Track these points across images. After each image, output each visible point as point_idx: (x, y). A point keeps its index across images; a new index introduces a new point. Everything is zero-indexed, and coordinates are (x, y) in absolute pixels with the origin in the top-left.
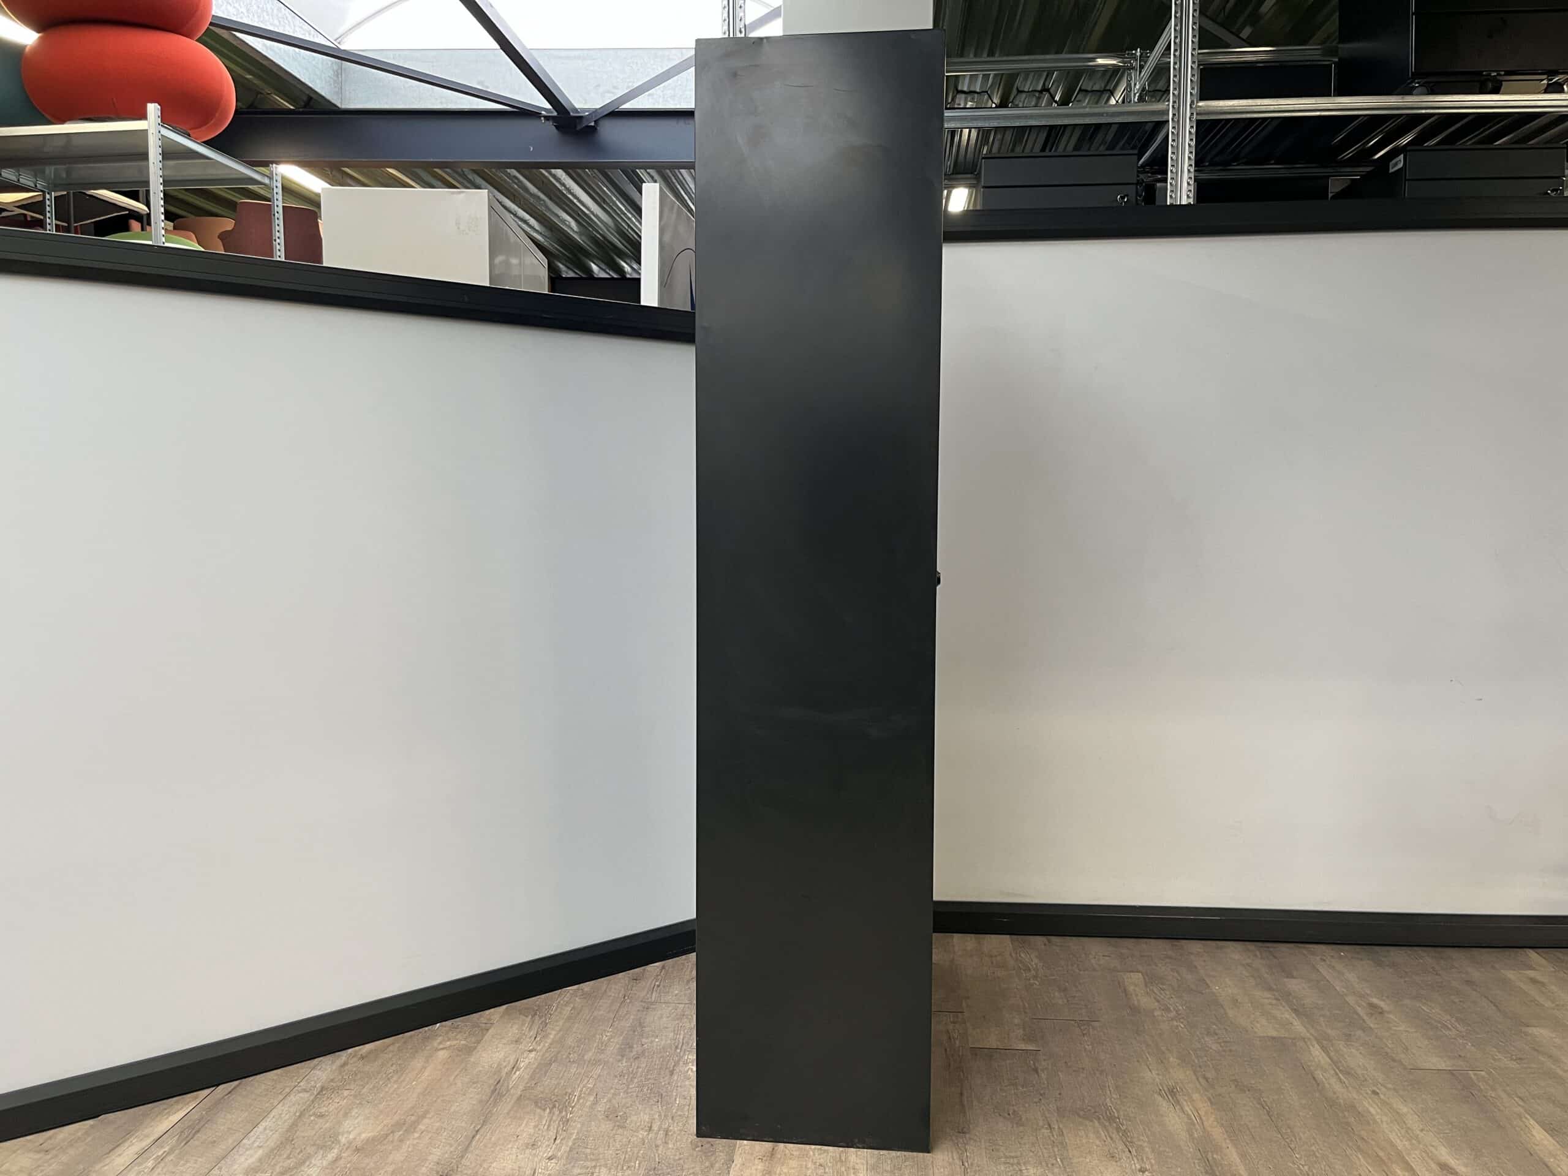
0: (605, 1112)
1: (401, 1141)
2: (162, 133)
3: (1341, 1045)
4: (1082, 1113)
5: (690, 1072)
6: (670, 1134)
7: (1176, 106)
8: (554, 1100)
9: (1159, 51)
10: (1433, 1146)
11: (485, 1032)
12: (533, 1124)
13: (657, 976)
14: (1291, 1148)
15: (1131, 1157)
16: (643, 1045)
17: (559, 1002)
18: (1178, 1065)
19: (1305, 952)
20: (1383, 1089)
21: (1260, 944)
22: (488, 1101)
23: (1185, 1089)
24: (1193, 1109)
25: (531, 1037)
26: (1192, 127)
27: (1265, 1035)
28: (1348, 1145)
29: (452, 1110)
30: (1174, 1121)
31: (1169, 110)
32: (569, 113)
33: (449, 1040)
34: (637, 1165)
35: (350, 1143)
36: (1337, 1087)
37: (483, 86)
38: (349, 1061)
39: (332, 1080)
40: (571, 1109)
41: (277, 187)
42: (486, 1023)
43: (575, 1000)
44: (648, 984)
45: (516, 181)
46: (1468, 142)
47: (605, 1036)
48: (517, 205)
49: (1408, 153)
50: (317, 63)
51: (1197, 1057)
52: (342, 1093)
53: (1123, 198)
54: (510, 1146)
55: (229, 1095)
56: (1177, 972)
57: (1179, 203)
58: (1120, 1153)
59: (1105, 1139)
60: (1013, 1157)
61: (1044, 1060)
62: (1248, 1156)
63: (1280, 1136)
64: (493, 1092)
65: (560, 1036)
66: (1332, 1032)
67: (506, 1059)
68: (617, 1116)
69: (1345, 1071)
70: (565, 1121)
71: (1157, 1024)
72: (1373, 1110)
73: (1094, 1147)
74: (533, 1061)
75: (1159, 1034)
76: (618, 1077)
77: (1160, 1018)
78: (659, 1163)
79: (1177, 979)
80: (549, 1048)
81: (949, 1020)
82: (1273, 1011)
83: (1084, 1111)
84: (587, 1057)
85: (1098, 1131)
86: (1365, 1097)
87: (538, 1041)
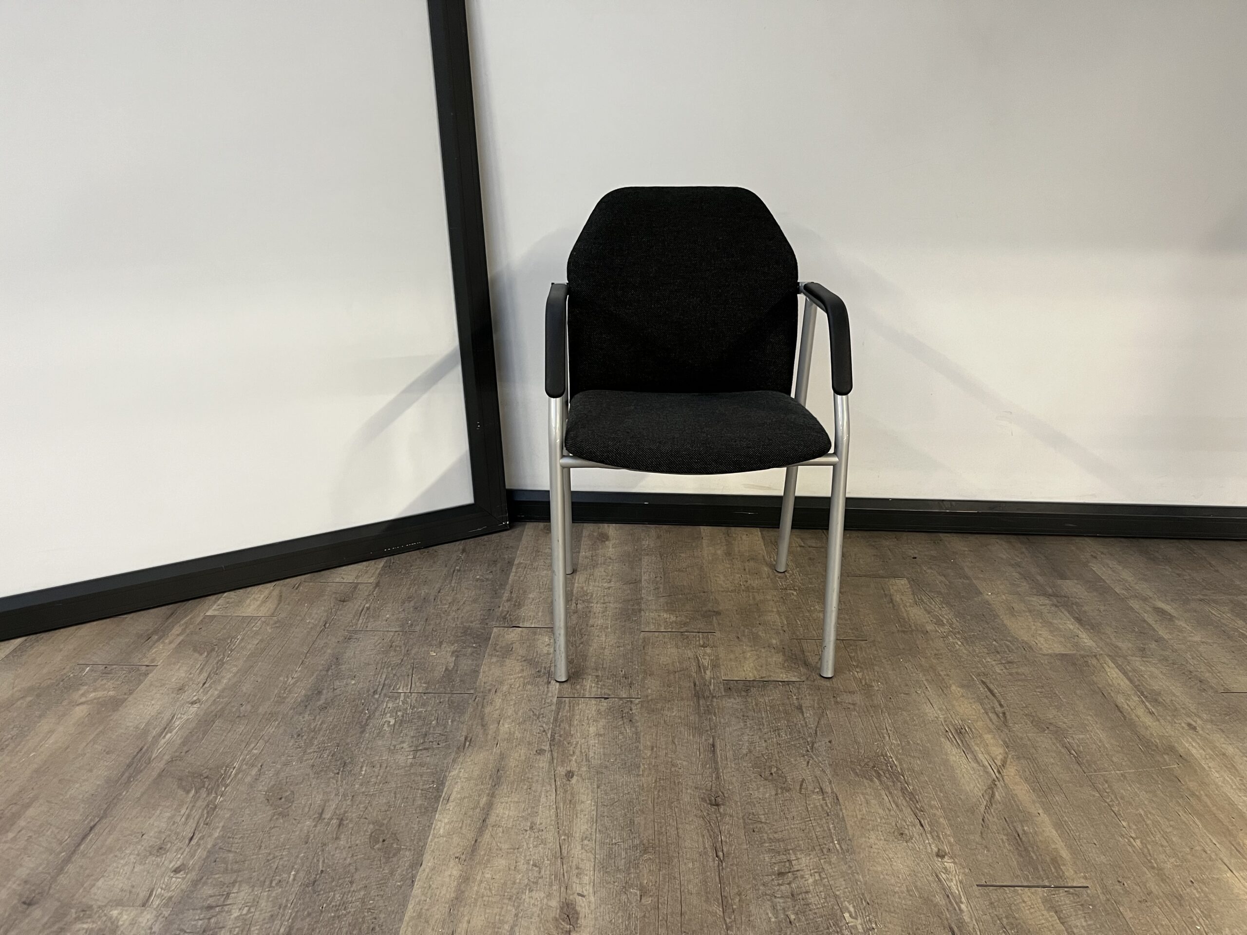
0: (267, 791)
3: (1137, 662)
4: (857, 769)
5: (386, 727)
6: (345, 822)
8: (205, 775)
11: (143, 678)
12: (168, 814)
14: (1114, 812)
15: (924, 834)
16: (334, 689)
18: (963, 696)
20: (1199, 722)
22: (119, 780)
23: (975, 728)
25: (199, 683)
27: (1050, 651)
28: (1180, 805)
29: (69, 793)
33: (95, 690)
34: (292, 877)
36: (1148, 720)
40: (223, 789)
42: (147, 666)
44: (357, 606)
47: (290, 679)
51: (983, 684)
54: (128, 851)
56: (946, 577)
58: (910, 827)
59: (889, 806)
60: (779, 840)
61: (809, 694)
62: (1065, 827)
63: (1098, 795)
64: (129, 766)
65: (235, 679)
66: (1125, 645)
67: (159, 716)
68: (281, 799)
69: (1152, 698)
70: (211, 809)
71: (931, 642)
72: (1196, 752)
73: (879, 820)
74: (193, 716)
75: (935, 655)
76: (295, 736)
77: (933, 633)
78: (322, 871)
79: (945, 585)
80: (219, 697)
81: (697, 643)
82: (1055, 621)
83: (860, 765)
84: (261, 710)
85: (881, 794)
86: (1182, 734)
87: (205, 690)
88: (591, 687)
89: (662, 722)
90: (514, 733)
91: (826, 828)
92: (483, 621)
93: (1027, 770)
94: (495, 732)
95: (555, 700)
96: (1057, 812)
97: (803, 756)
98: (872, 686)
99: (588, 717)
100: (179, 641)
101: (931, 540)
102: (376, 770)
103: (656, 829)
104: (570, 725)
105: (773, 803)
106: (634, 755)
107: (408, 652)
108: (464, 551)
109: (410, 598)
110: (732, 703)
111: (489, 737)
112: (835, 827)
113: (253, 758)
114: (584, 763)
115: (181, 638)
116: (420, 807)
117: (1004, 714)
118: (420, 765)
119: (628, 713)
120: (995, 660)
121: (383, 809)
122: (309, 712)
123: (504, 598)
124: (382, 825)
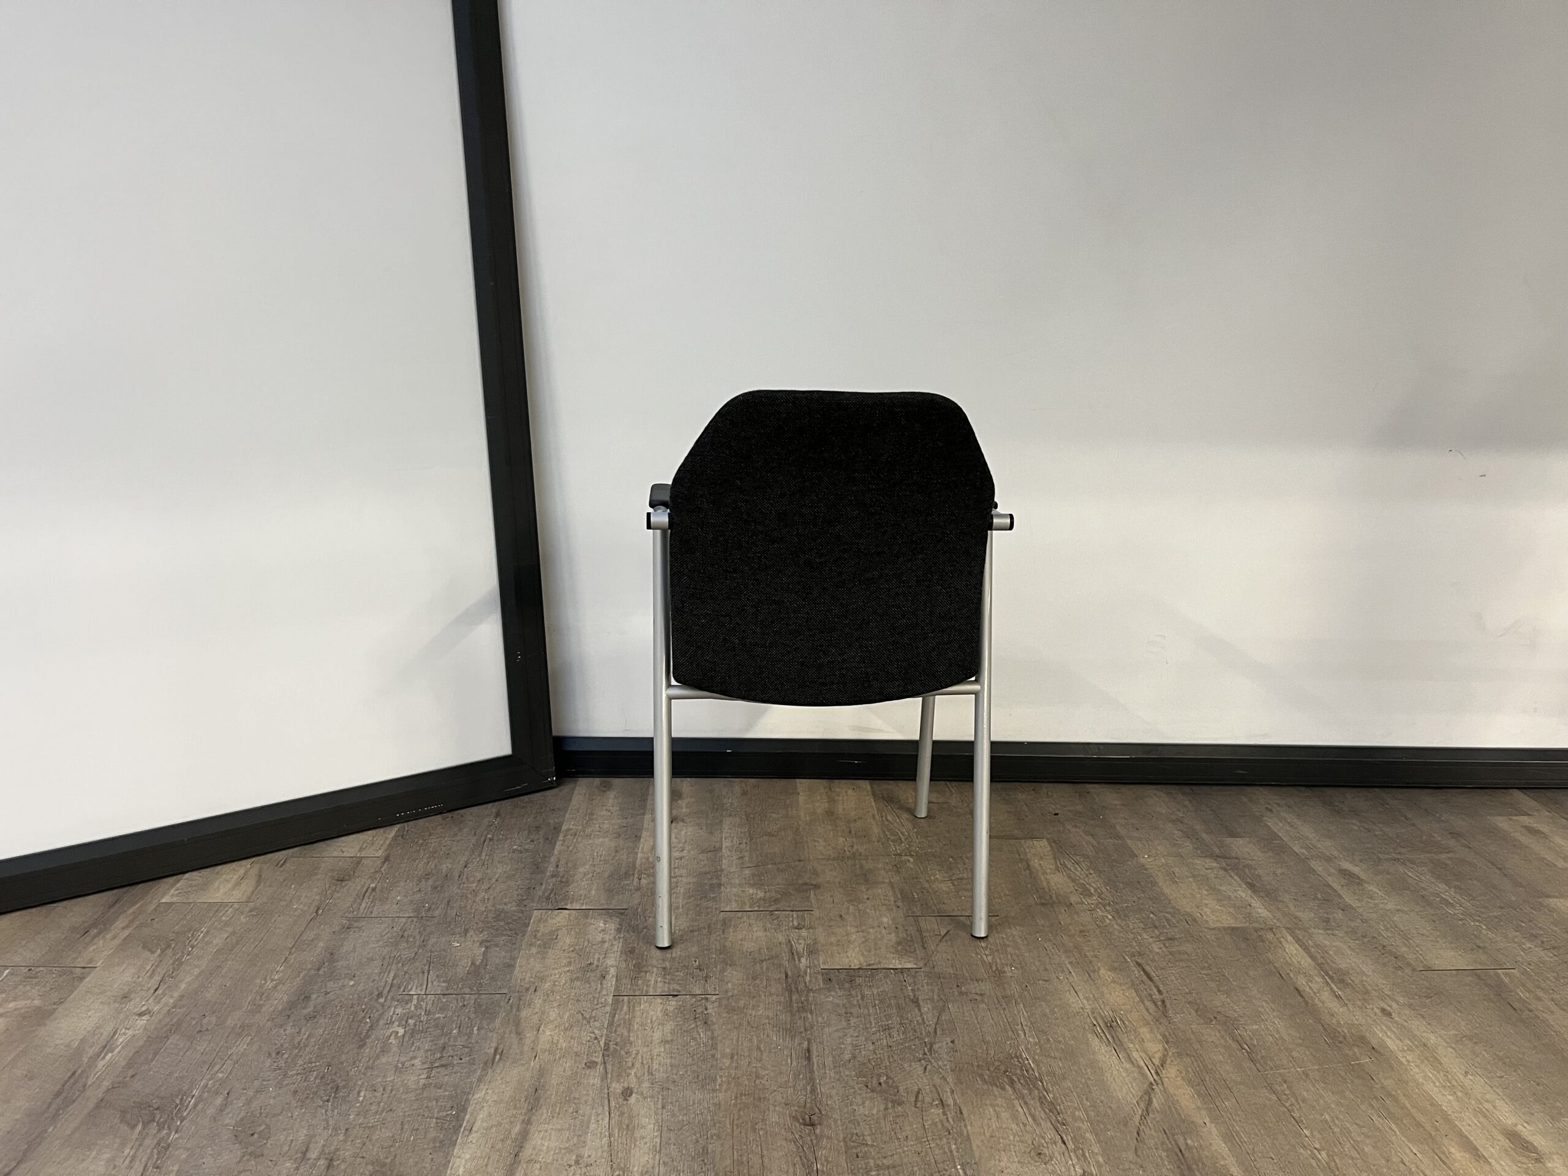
0: (235, 1126)
3: (1320, 936)
4: (986, 1074)
5: (392, 1040)
6: (335, 1163)
8: (155, 1106)
11: (76, 984)
14: (1294, 1119)
15: (1066, 1154)
16: (327, 993)
18: (1114, 982)
20: (1394, 1005)
22: (44, 1113)
23: (1129, 1021)
25: (149, 989)
27: (1218, 925)
28: (1373, 1107)
30: (1120, 1078)
33: (15, 999)
36: (1334, 1005)
40: (178, 1123)
42: (83, 968)
44: (359, 886)
47: (269, 981)
56: (1092, 835)
58: (1050, 1146)
59: (1024, 1119)
61: (927, 984)
62: (1236, 1138)
63: (1276, 1098)
64: (57, 1095)
65: (196, 984)
66: (1305, 915)
67: (98, 1031)
68: (252, 1135)
69: (1338, 978)
70: (163, 1148)
71: (1075, 916)
72: (1392, 1044)
73: (1011, 1138)
74: (141, 1030)
75: (1081, 932)
76: (273, 1056)
77: (1080, 906)
79: (1093, 847)
80: (174, 1007)
81: (791, 924)
82: (1223, 888)
83: (989, 1070)
84: (230, 1022)
85: (1014, 1106)
86: (1374, 1021)
87: (156, 998)
88: (656, 982)
89: (745, 1023)
90: (558, 1041)
91: (947, 1150)
92: (520, 902)
93: (1190, 1069)
94: (534, 1042)
95: (610, 1000)
96: (1227, 1120)
97: (920, 1060)
98: (1004, 972)
99: (651, 1019)
100: (123, 938)
101: (1076, 792)
102: (378, 1094)
103: (735, 1158)
104: (629, 1031)
105: (882, 1121)
106: (709, 1065)
107: (424, 944)
108: (498, 815)
109: (427, 876)
110: (833, 998)
111: (526, 1048)
112: (958, 1148)
113: (218, 1084)
114: (646, 1077)
115: (127, 932)
116: (434, 1140)
117: (1163, 1002)
118: (435, 1087)
119: (702, 1012)
120: (1152, 937)
121: (386, 1145)
122: (291, 1024)
123: (548, 874)
124: (384, 1165)
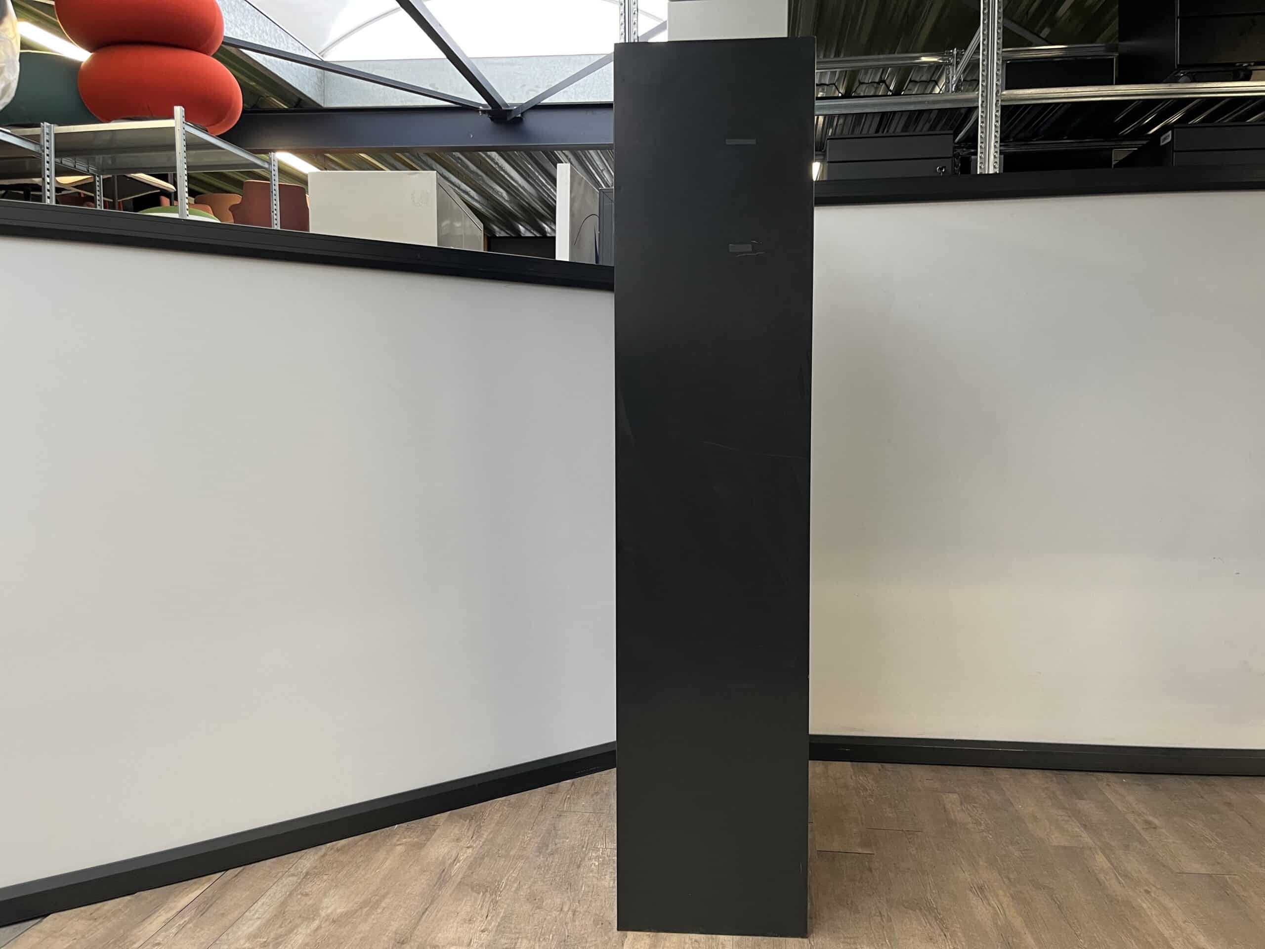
0: (526, 895)
1: (368, 915)
2: (186, 129)
3: (1120, 853)
4: (906, 904)
5: (593, 867)
6: (577, 914)
7: (984, 94)
8: (486, 886)
9: (972, 50)
10: (1193, 935)
11: (433, 832)
12: (470, 904)
13: (568, 790)
14: (1077, 935)
15: (946, 940)
16: (556, 844)
17: (491, 810)
18: (987, 867)
19: (1094, 779)
20: (1154, 889)
21: (1056, 772)
22: (435, 886)
23: (992, 887)
24: (996, 901)
25: (468, 837)
26: (997, 111)
27: (1059, 845)
28: (1124, 933)
29: (407, 891)
30: (982, 912)
31: (978, 98)
32: (501, 108)
33: (405, 838)
34: (551, 937)
35: (328, 916)
36: (1117, 887)
37: (434, 88)
38: (329, 853)
39: (315, 867)
40: (499, 893)
41: (274, 170)
42: (434, 825)
43: (503, 808)
44: (561, 798)
45: (460, 161)
46: (1226, 119)
47: (526, 837)
48: (460, 180)
49: (1175, 130)
50: (305, 72)
51: (1002, 861)
52: (322, 878)
53: (941, 169)
54: (452, 921)
55: (236, 878)
56: (988, 794)
57: (987, 173)
58: (937, 936)
59: (925, 925)
60: (850, 938)
61: (878, 861)
63: (1068, 925)
64: (439, 879)
65: (491, 836)
67: (449, 854)
68: (535, 900)
69: (1124, 874)
70: (495, 903)
71: (969, 835)
72: (1146, 905)
73: (917, 931)
74: (471, 854)
75: (971, 842)
76: (537, 868)
77: (972, 830)
78: (568, 936)
79: (987, 799)
80: (483, 845)
82: (1067, 827)
83: (908, 902)
84: (512, 853)
85: (920, 919)
86: (1139, 896)
87: (473, 841)
91: (881, 933)
93: (1022, 910)
96: (1038, 932)
97: (870, 896)
98: (923, 859)
107: (600, 826)
113: (513, 879)
120: (1014, 847)
122: (542, 856)
124: (599, 916)
